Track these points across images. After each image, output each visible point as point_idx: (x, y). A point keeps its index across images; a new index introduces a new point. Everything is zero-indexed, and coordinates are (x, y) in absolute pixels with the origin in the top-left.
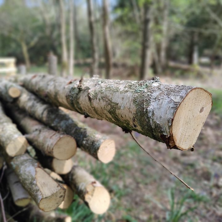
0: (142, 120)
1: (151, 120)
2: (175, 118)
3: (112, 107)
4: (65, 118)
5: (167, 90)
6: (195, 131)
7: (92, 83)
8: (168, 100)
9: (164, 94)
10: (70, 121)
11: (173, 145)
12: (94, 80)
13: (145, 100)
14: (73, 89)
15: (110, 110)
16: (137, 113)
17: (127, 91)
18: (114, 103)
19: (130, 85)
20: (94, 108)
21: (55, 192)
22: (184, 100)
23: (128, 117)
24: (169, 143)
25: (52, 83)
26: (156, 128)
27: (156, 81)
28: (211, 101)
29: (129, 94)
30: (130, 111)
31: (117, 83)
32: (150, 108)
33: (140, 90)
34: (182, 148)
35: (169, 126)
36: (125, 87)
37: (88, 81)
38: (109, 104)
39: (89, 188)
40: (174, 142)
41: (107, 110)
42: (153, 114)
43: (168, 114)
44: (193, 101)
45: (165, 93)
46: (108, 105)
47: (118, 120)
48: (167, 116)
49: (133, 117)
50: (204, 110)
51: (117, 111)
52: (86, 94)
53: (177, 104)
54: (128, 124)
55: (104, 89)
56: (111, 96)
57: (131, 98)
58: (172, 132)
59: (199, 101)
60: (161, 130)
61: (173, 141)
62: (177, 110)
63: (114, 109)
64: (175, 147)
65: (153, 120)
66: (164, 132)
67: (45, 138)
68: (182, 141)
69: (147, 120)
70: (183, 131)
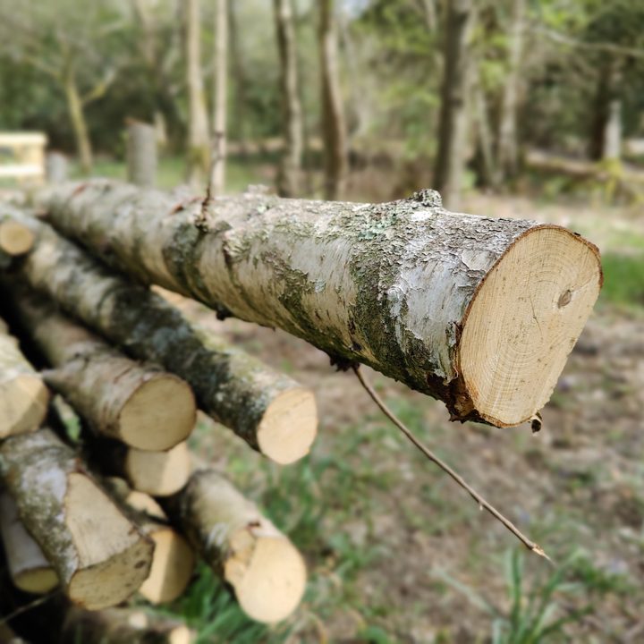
0: (373, 327)
1: (398, 327)
2: (469, 323)
3: (291, 287)
4: (167, 319)
5: (453, 232)
6: (541, 365)
7: (239, 210)
8: (450, 263)
9: (443, 245)
10: (182, 331)
11: (468, 411)
12: (247, 201)
13: (383, 264)
14: (184, 228)
15: (284, 295)
16: (359, 307)
17: (335, 237)
18: (297, 274)
19: (348, 215)
20: (241, 287)
21: (120, 550)
22: (497, 264)
23: (336, 319)
24: (455, 403)
25: (126, 211)
26: (413, 354)
27: (428, 205)
28: (597, 269)
29: (339, 245)
30: (340, 300)
31: (310, 211)
32: (396, 291)
33: (374, 231)
34: (499, 422)
35: (449, 350)
36: (331, 225)
37: (230, 205)
38: (282, 276)
39: (240, 543)
40: (469, 399)
41: (276, 294)
42: (404, 309)
43: (449, 311)
44: (534, 267)
45: (444, 243)
46: (278, 281)
47: (309, 327)
48: (444, 314)
49: (350, 319)
50: (572, 299)
51: (306, 300)
52: (219, 244)
53: (475, 279)
54: (339, 341)
55: (271, 228)
56: (287, 253)
57: (343, 260)
58: (459, 367)
59: (555, 270)
60: (427, 361)
61: (467, 396)
62: (475, 296)
63: (295, 291)
64: (475, 416)
65: (403, 326)
66: (437, 368)
67: (99, 382)
68: (498, 396)
69: (386, 326)
70: (500, 365)
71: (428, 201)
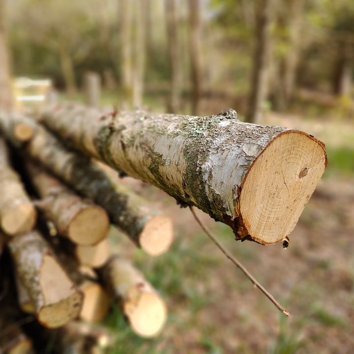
0: (194, 186)
1: (207, 187)
2: (245, 186)
3: (154, 161)
5: (240, 133)
6: (289, 210)
7: (131, 119)
8: (237, 151)
9: (234, 141)
11: (245, 235)
12: (136, 114)
13: (200, 150)
14: (104, 129)
15: (150, 166)
16: (187, 174)
17: (177, 134)
18: (157, 155)
19: (185, 123)
20: (129, 161)
22: (262, 152)
23: (176, 180)
24: (238, 230)
25: (78, 119)
26: (214, 202)
27: (229, 118)
28: (324, 156)
29: (179, 139)
30: (178, 170)
31: (166, 120)
32: (206, 166)
33: (198, 132)
34: (263, 241)
35: (234, 201)
36: (176, 128)
37: (127, 116)
38: (150, 156)
40: (245, 229)
41: (147, 165)
42: (210, 176)
43: (235, 178)
44: (285, 154)
45: (235, 140)
46: (148, 158)
47: (164, 184)
48: (231, 180)
49: (183, 181)
50: (308, 173)
51: (162, 169)
52: (119, 138)
53: (250, 160)
54: (179, 192)
55: (146, 129)
56: (153, 142)
57: (180, 147)
58: (239, 211)
59: (298, 157)
60: (222, 206)
61: (244, 227)
62: (249, 170)
63: (156, 164)
64: (249, 238)
65: (209, 186)
66: (228, 210)
68: (263, 227)
69: (200, 186)
70: (264, 210)
71: (229, 116)
